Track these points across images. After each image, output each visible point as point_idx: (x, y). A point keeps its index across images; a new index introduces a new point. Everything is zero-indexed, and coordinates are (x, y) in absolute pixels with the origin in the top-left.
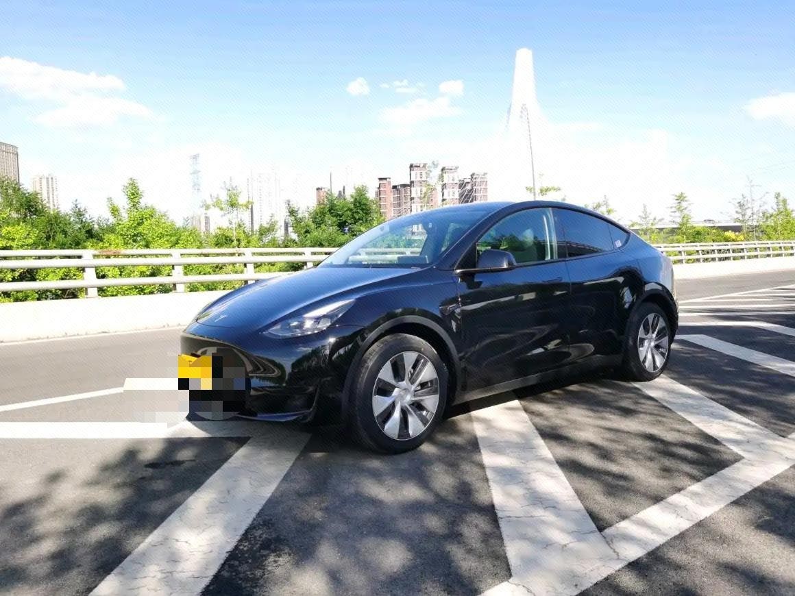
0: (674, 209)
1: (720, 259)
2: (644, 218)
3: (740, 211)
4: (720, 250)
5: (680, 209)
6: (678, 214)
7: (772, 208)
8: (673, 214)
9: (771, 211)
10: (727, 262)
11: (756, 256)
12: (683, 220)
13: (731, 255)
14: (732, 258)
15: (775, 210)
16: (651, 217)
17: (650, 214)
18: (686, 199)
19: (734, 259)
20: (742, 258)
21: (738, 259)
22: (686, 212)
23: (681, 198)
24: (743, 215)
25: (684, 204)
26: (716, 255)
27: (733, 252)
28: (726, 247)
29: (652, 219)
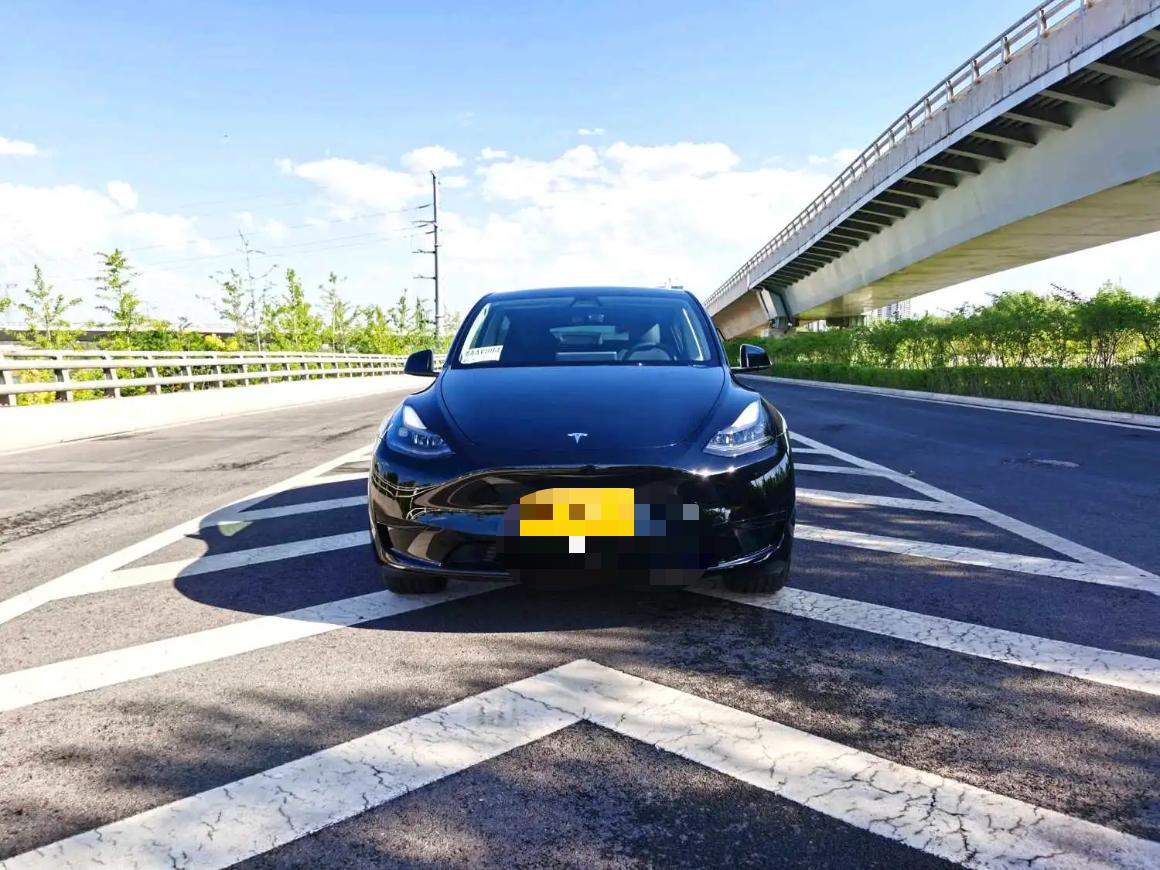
0: (102, 284)
1: (199, 386)
2: (38, 296)
3: (230, 298)
4: (199, 367)
5: (116, 284)
6: (111, 292)
7: (284, 296)
8: (102, 292)
9: (282, 302)
10: (211, 391)
11: (264, 380)
12: (122, 306)
13: (219, 377)
14: (221, 384)
15: (288, 301)
16: (54, 295)
17: (50, 288)
18: (125, 264)
19: (226, 385)
20: (241, 382)
21: (233, 386)
22: (125, 290)
23: (115, 262)
24: (234, 306)
25: (123, 275)
26: (190, 378)
27: (222, 371)
28: (209, 362)
29: (56, 298)
